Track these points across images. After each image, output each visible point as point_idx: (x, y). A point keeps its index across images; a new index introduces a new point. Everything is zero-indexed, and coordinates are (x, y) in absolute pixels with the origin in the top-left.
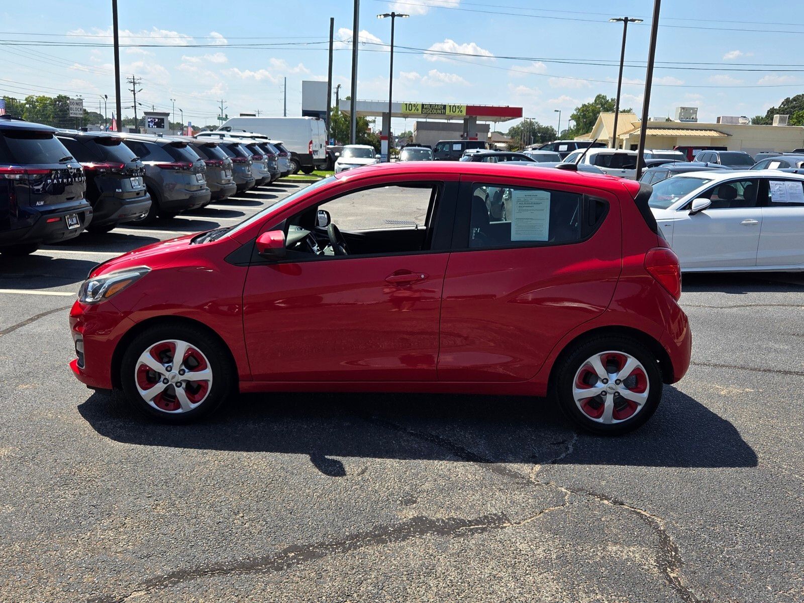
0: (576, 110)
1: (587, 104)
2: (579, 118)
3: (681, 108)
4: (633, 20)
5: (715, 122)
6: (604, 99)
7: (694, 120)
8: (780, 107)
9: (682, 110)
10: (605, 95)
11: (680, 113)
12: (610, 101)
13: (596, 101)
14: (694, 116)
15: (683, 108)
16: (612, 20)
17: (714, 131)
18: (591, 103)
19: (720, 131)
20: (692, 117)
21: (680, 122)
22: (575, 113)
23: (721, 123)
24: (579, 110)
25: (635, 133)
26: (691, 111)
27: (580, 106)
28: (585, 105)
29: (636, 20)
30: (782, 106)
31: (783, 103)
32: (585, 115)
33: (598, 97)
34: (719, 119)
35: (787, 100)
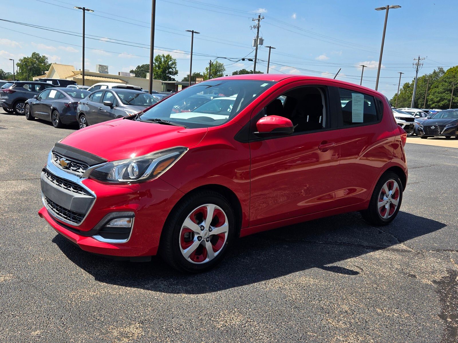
0: (20, 60)
1: (26, 57)
2: (23, 66)
3: (99, 65)
4: (88, 10)
5: (118, 75)
6: (38, 55)
7: (107, 73)
8: (136, 70)
9: (100, 66)
10: (38, 53)
11: (99, 68)
12: (42, 57)
13: (32, 56)
14: (106, 70)
15: (100, 65)
16: (76, 8)
17: (119, 79)
18: (29, 57)
19: (122, 79)
20: (105, 71)
21: (98, 72)
22: (19, 62)
23: (121, 75)
24: (22, 60)
25: (77, 78)
26: (105, 68)
27: (22, 58)
28: (25, 58)
29: (90, 10)
30: (137, 70)
31: (137, 68)
32: (26, 64)
33: (34, 54)
34: (119, 73)
35: (139, 67)
